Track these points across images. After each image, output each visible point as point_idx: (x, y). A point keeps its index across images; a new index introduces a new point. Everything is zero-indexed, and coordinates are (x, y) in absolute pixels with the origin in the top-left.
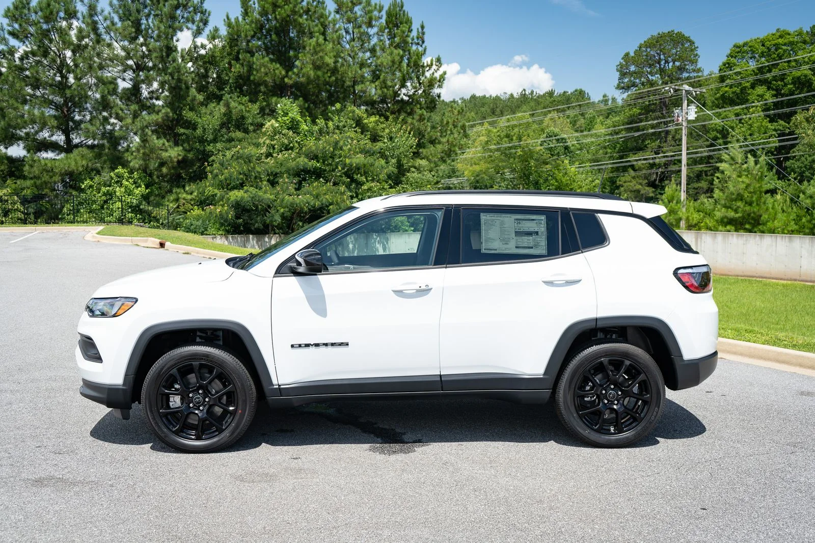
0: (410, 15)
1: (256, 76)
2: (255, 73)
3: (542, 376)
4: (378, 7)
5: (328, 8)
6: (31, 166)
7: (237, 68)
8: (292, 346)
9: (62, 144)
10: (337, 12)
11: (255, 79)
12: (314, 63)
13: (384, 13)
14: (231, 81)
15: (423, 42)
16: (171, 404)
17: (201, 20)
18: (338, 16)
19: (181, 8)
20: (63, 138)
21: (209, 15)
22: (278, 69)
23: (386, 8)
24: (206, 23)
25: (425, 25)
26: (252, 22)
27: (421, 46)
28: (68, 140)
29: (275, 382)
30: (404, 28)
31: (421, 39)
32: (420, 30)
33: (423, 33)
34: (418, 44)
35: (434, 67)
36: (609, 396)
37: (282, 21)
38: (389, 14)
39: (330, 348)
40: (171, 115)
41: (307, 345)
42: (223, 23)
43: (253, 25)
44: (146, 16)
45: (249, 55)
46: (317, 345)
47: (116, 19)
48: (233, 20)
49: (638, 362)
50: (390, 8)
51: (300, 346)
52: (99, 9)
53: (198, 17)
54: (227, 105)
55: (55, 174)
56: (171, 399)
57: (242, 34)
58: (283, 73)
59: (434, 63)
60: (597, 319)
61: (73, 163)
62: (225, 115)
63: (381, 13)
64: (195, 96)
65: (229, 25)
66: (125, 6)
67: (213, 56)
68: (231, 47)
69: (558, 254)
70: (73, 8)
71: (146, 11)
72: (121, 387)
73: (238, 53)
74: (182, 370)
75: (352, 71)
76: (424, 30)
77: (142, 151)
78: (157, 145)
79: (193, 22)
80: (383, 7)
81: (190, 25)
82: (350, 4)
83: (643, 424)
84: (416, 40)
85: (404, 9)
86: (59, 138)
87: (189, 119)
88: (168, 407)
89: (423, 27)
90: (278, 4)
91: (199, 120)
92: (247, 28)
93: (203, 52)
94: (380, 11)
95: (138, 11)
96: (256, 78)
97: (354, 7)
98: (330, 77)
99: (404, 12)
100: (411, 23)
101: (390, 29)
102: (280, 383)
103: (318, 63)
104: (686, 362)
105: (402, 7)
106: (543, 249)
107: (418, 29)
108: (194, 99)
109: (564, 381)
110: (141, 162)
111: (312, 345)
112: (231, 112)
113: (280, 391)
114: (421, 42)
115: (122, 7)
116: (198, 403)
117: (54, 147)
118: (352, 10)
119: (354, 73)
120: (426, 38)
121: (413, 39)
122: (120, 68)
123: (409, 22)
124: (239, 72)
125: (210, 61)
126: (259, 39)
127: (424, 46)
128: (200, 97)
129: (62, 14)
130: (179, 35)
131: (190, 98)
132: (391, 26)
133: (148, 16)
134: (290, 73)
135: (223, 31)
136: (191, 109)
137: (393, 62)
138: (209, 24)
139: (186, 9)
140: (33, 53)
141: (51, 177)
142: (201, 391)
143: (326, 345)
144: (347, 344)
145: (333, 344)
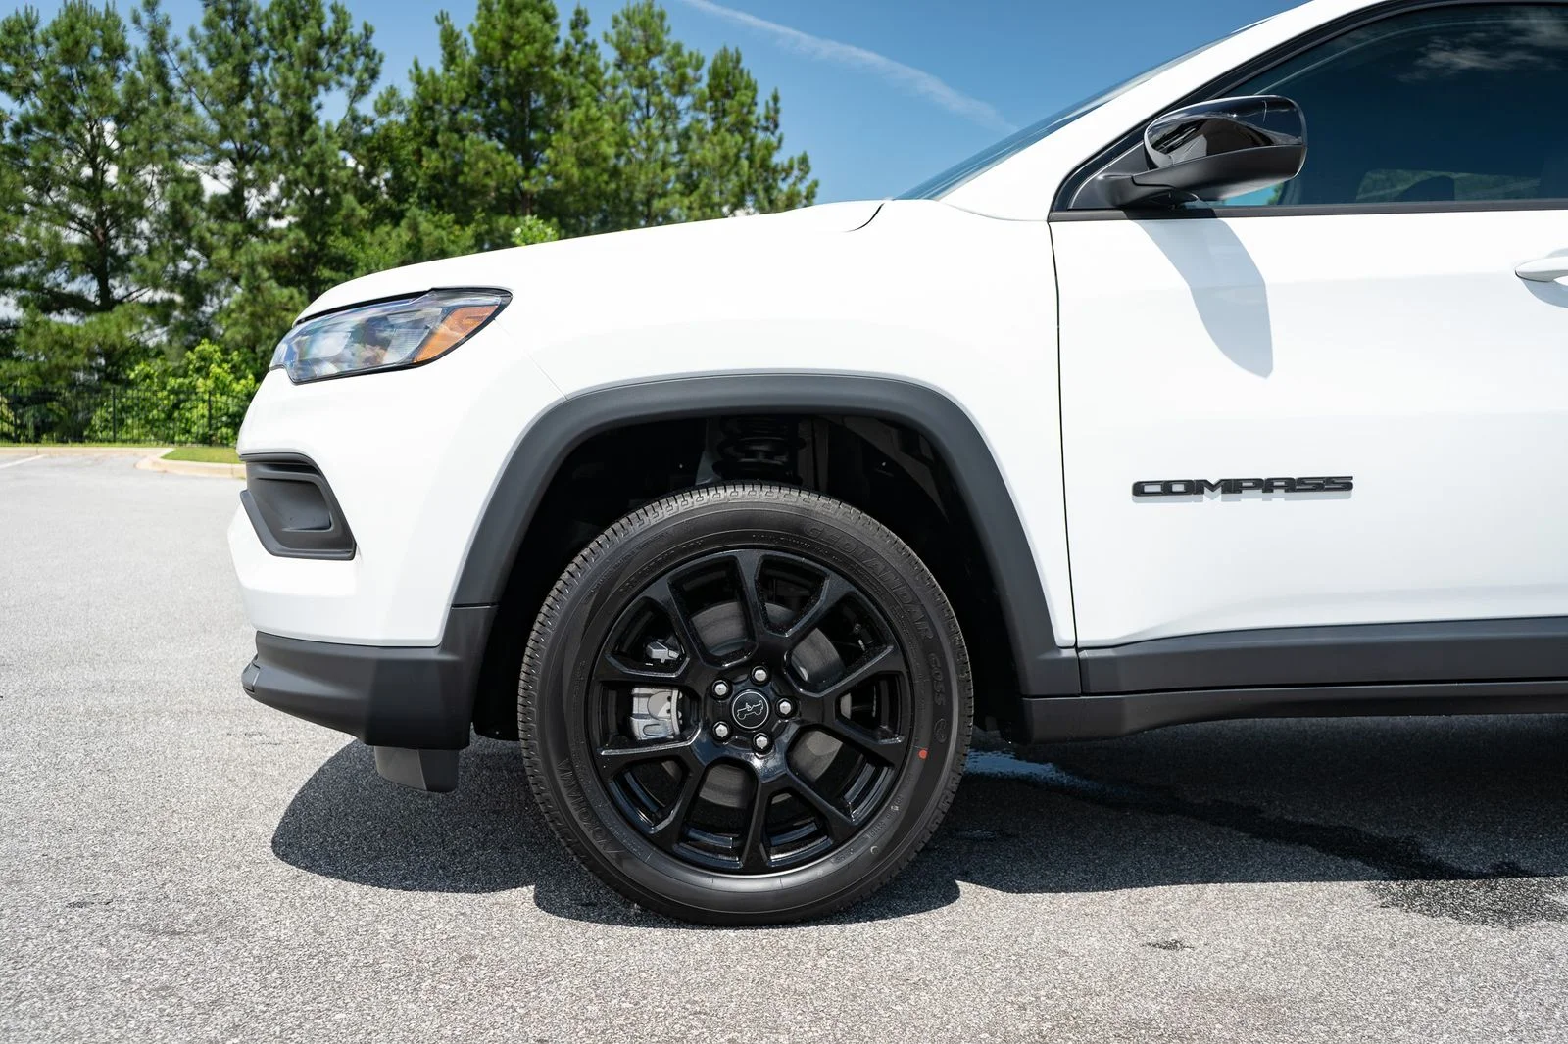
0: (753, 77)
1: (468, 177)
2: (466, 170)
4: (694, 61)
5: (603, 57)
6: (31, 334)
7: (432, 160)
9: (92, 298)
10: (619, 66)
11: (466, 182)
12: (578, 154)
13: (704, 73)
14: (420, 185)
15: (776, 126)
16: (638, 725)
17: (366, 69)
18: (620, 74)
19: (327, 46)
20: (95, 286)
21: (381, 60)
22: (509, 163)
23: (708, 63)
24: (374, 75)
25: (780, 95)
26: (462, 75)
27: (773, 133)
28: (105, 291)
29: (1063, 633)
30: (743, 96)
31: (773, 123)
32: (771, 103)
33: (777, 111)
34: (767, 129)
35: (796, 173)
37: (520, 74)
38: (715, 74)
39: (1279, 500)
40: (306, 243)
41: (1195, 488)
42: (407, 76)
43: (465, 81)
44: (259, 61)
45: (456, 136)
46: (1232, 487)
47: (202, 63)
48: (425, 71)
50: (715, 64)
51: (1167, 488)
52: (170, 40)
53: (360, 64)
54: (414, 228)
55: (76, 352)
56: (639, 706)
57: (444, 96)
58: (521, 171)
59: (796, 166)
61: (114, 330)
62: (409, 245)
63: (699, 73)
64: (353, 210)
65: (419, 80)
66: (220, 38)
67: (387, 137)
68: (422, 120)
70: (119, 38)
71: (260, 51)
72: (434, 655)
73: (435, 132)
74: (687, 587)
75: (646, 174)
76: (780, 105)
77: (249, 310)
78: (279, 298)
79: (351, 73)
80: (703, 61)
81: (345, 79)
82: (643, 52)
84: (763, 123)
85: (742, 65)
87: (341, 252)
88: (632, 740)
89: (776, 99)
90: (512, 42)
91: (361, 255)
92: (454, 85)
93: (367, 130)
94: (697, 68)
95: (245, 48)
96: (469, 179)
97: (649, 59)
98: (606, 183)
99: (741, 71)
100: (755, 90)
101: (717, 102)
102: (1083, 640)
103: (587, 154)
105: (738, 60)
107: (767, 103)
108: (351, 214)
110: (247, 330)
111: (1213, 487)
112: (420, 240)
114: (772, 127)
115: (216, 39)
116: (752, 719)
117: (78, 303)
118: (645, 63)
119: (650, 176)
120: (782, 119)
121: (758, 120)
122: (208, 156)
123: (751, 87)
124: (437, 168)
125: (378, 149)
126: (474, 107)
127: (778, 133)
128: (362, 212)
129: (97, 51)
130: (322, 96)
131: (343, 212)
132: (718, 94)
133: (263, 60)
134: (533, 173)
135: (407, 92)
136: (346, 233)
137: (725, 157)
138: (380, 77)
139: (336, 51)
140: (41, 123)
141: (69, 357)
142: (761, 674)
143: (1267, 486)
144: (1345, 485)
145: (1292, 485)
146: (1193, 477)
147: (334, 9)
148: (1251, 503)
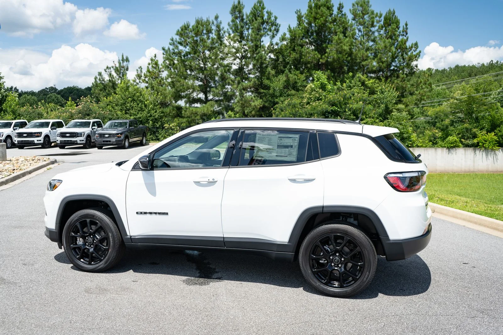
0: (398, 18)
1: (304, 59)
2: (303, 57)
3: (287, 243)
4: (379, 15)
5: (348, 18)
6: (185, 111)
7: (294, 55)
8: (137, 213)
9: (203, 99)
10: (354, 19)
11: (303, 61)
12: (337, 51)
13: (382, 18)
14: (290, 63)
15: (407, 34)
17: (275, 30)
18: (354, 22)
19: (265, 24)
20: (204, 96)
21: (280, 26)
22: (316, 54)
23: (384, 15)
24: (277, 31)
25: (408, 23)
26: (302, 29)
27: (405, 36)
28: (206, 97)
29: (128, 234)
30: (394, 26)
31: (405, 31)
32: (405, 26)
33: (407, 29)
34: (403, 35)
35: (413, 49)
36: (335, 261)
37: (319, 27)
38: (386, 19)
39: (158, 216)
40: (257, 82)
41: (145, 213)
42: (287, 30)
43: (303, 31)
44: (247, 29)
45: (300, 47)
46: (151, 213)
47: (231, 32)
48: (292, 28)
49: (355, 239)
50: (386, 15)
51: (141, 213)
52: (221, 27)
53: (273, 28)
54: (287, 76)
55: (198, 115)
56: (78, 240)
57: (297, 36)
58: (319, 56)
59: (413, 46)
60: (323, 207)
61: (206, 109)
62: (285, 81)
63: (381, 19)
64: (270, 72)
65: (290, 31)
66: (235, 25)
67: (281, 49)
68: (291, 43)
69: (304, 161)
70: (210, 27)
71: (247, 27)
72: (54, 230)
73: (295, 46)
74: (81, 223)
75: (360, 54)
76: (408, 27)
77: (241, 102)
78: (249, 99)
79: (271, 31)
80: (382, 15)
81: (269, 33)
82: (361, 15)
83: (358, 283)
84: (402, 33)
85: (396, 14)
86: (202, 96)
87: (266, 84)
88: (76, 244)
89: (406, 25)
90: (317, 17)
91: (272, 85)
92: (300, 32)
93: (276, 47)
94: (380, 17)
95: (242, 27)
96: (304, 60)
97: (364, 16)
98: (347, 58)
99: (395, 16)
100: (399, 23)
101: (386, 28)
102: (131, 235)
103: (340, 50)
104: (391, 242)
105: (394, 13)
106: (294, 158)
107: (403, 26)
108: (269, 74)
109: (303, 248)
110: (240, 108)
111: (148, 213)
112: (289, 80)
113: (131, 239)
114: (405, 34)
115: (234, 26)
116: (90, 243)
117: (199, 100)
118: (363, 18)
119: (362, 54)
120: (408, 31)
121: (400, 32)
122: (233, 58)
123: (397, 22)
124: (295, 57)
125: (279, 52)
126: (306, 38)
127: (407, 36)
128: (273, 72)
129: (205, 32)
130: (263, 39)
131: (267, 73)
132: (386, 25)
133: (248, 29)
134: (323, 56)
135: (288, 36)
136: (268, 79)
137: (386, 47)
138: (279, 31)
139: (268, 24)
140: (190, 53)
141: (196, 117)
142: (92, 236)
143: (156, 213)
144: (167, 214)
145: (159, 213)
146: (145, 212)
147: (267, 12)
148: (154, 215)
